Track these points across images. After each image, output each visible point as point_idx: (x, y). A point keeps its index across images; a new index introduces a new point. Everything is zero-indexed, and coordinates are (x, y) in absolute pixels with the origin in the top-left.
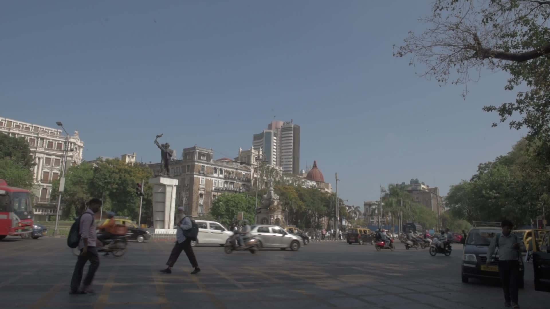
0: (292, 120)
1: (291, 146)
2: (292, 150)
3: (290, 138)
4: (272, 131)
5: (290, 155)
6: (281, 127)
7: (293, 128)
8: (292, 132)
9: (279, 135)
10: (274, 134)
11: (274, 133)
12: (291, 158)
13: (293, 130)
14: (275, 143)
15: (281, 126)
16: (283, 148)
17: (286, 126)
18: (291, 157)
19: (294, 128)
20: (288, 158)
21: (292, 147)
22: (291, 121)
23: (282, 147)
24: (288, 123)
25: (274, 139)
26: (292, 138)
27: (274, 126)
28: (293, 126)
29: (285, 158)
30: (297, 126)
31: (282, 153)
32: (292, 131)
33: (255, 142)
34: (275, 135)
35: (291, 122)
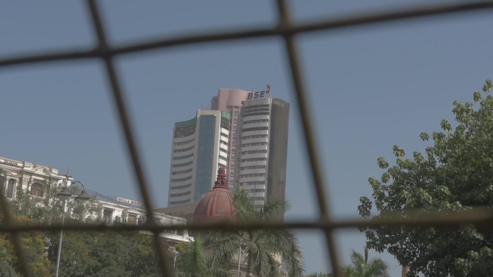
0: (269, 87)
1: (265, 151)
2: (265, 163)
3: (263, 132)
4: (218, 115)
5: (261, 175)
6: (240, 105)
7: (270, 108)
8: (268, 117)
9: (234, 125)
10: (221, 122)
11: (222, 118)
12: (263, 183)
13: (270, 111)
14: (225, 143)
15: (243, 102)
16: (243, 157)
17: (254, 102)
18: (262, 179)
19: (274, 106)
20: (255, 183)
21: (266, 155)
22: (266, 89)
23: (244, 153)
24: (259, 94)
25: (222, 134)
26: (268, 132)
27: (223, 103)
28: (270, 102)
29: (249, 183)
30: (281, 101)
31: (243, 168)
32: (267, 114)
33: (179, 140)
34: (225, 124)
35: (268, 92)
